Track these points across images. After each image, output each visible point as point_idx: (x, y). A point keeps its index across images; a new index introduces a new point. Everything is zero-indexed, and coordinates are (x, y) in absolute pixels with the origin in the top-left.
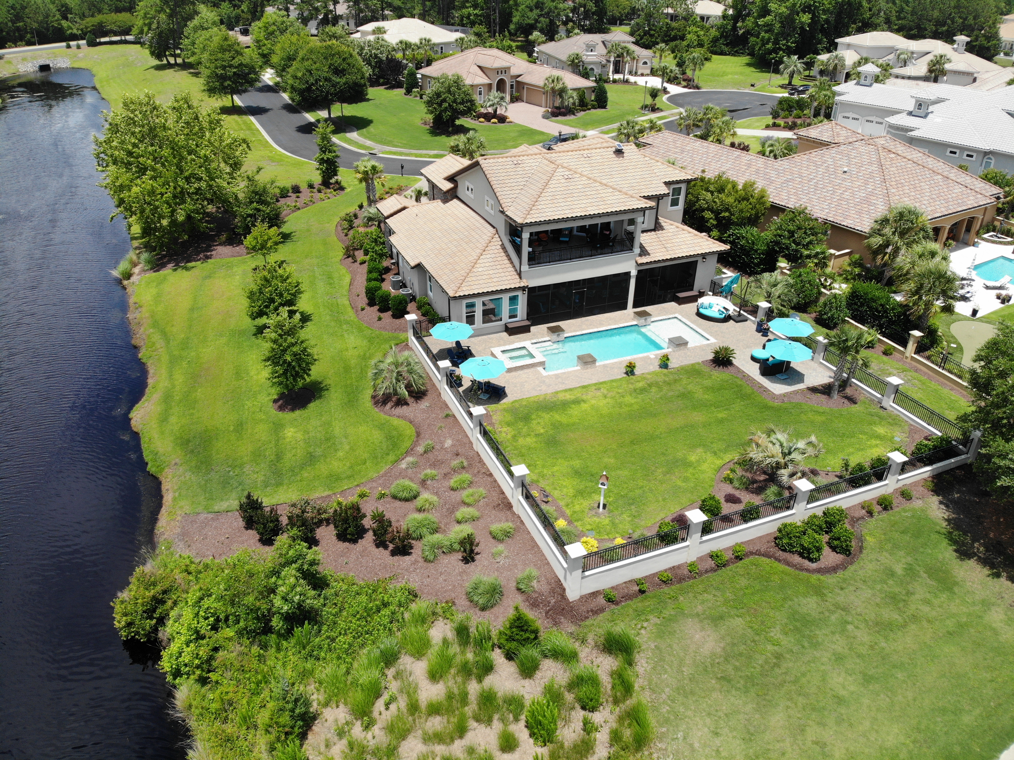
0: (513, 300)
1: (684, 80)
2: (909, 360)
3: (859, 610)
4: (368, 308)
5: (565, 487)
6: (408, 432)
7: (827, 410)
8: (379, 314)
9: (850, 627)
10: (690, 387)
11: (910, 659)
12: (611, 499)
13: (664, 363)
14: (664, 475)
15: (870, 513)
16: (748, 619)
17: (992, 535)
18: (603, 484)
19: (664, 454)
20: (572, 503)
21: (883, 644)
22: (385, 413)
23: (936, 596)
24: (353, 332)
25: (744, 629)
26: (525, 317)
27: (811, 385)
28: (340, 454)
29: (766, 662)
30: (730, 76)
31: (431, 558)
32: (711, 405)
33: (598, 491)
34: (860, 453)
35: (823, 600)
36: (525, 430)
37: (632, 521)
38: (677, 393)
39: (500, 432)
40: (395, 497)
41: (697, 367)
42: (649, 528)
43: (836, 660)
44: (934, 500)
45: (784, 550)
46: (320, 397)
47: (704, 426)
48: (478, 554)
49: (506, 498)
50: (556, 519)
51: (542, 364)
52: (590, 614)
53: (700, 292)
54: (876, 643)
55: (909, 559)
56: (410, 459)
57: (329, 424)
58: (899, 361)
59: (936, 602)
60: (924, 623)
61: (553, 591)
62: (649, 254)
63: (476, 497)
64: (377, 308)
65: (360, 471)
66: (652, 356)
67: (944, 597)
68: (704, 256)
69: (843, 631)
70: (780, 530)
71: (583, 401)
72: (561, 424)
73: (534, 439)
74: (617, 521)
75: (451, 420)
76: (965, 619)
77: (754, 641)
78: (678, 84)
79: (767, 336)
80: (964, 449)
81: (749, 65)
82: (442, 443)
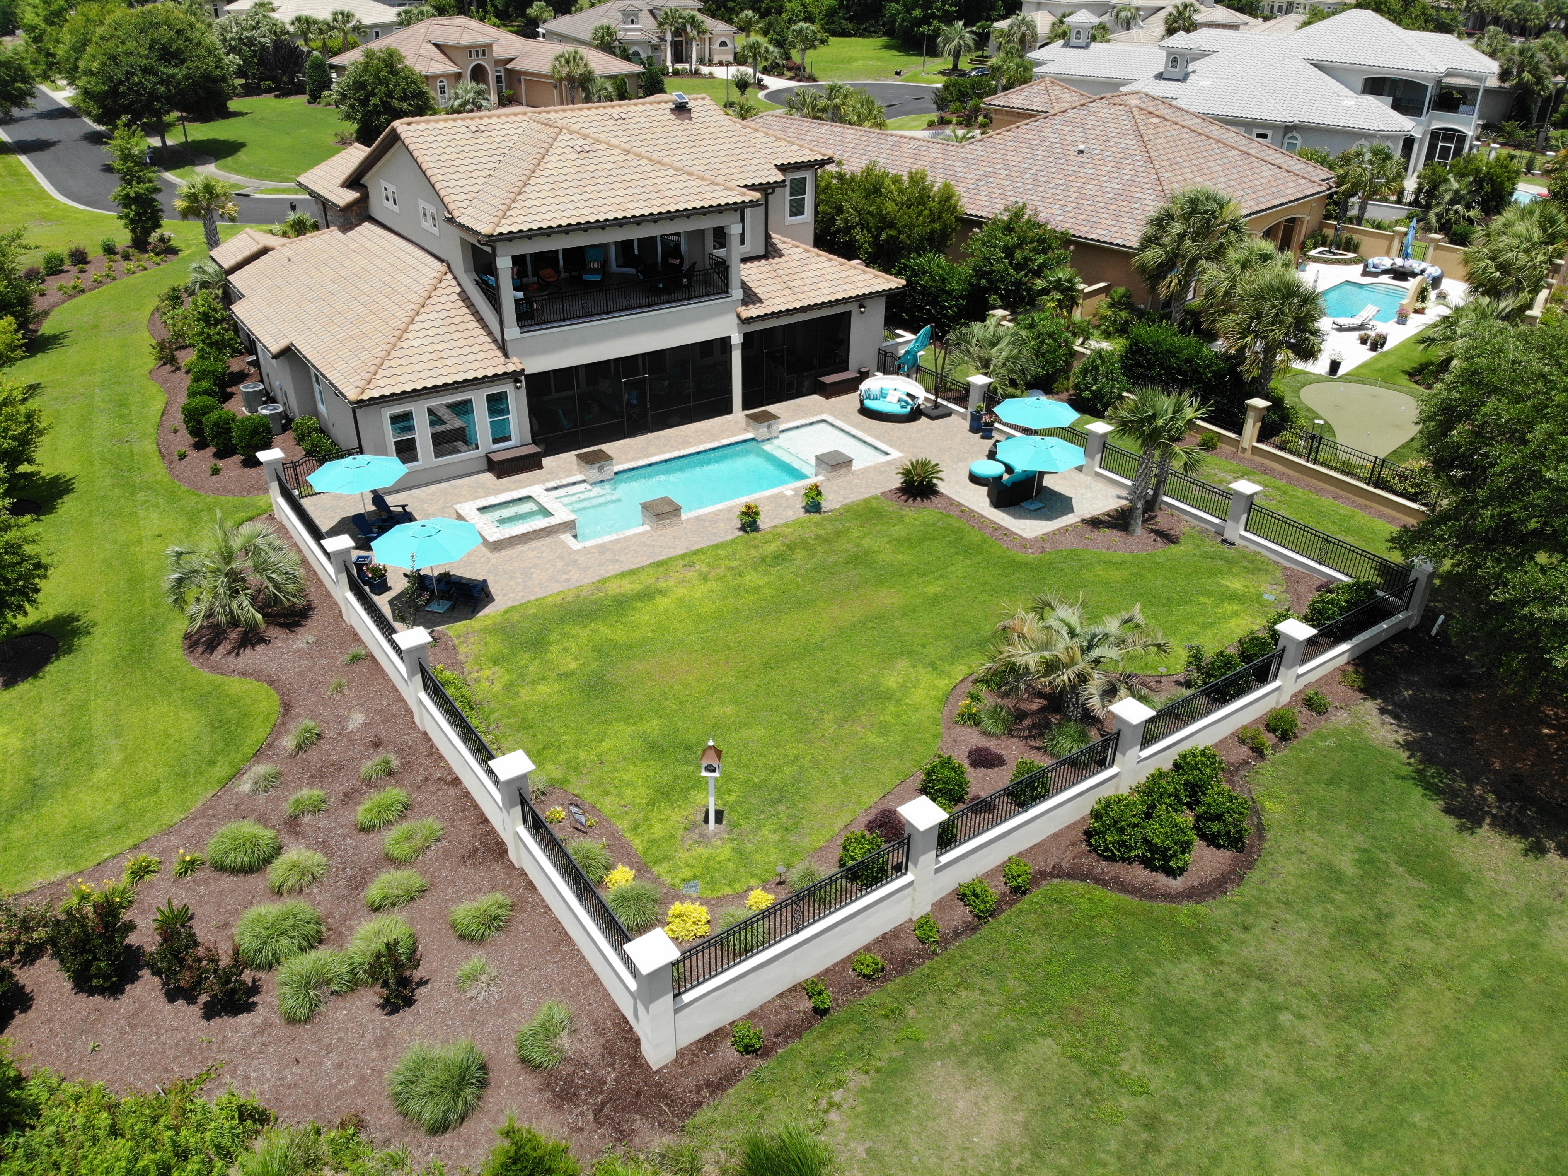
0: (497, 404)
1: (790, 69)
2: (1248, 455)
3: (1293, 973)
4: (193, 454)
5: (629, 784)
6: (264, 706)
7: (1128, 557)
8: (214, 461)
9: (1285, 1018)
10: (867, 542)
11: (1427, 1072)
12: (733, 797)
13: (813, 506)
14: (840, 726)
15: (1258, 751)
16: (1066, 1037)
17: (1497, 766)
18: (710, 768)
19: (833, 681)
20: (647, 819)
21: (1364, 1048)
22: (213, 669)
23: (1436, 914)
24: (157, 505)
25: (1062, 1066)
26: (529, 438)
27: (1087, 516)
28: (101, 775)
29: (1128, 1144)
30: (860, 62)
31: (303, 1012)
32: (911, 572)
33: (700, 784)
34: (1210, 632)
35: (1214, 963)
36: (534, 669)
37: (782, 840)
38: (844, 555)
39: (477, 680)
40: (219, 867)
41: (874, 504)
42: (819, 853)
43: (1276, 1107)
44: (1369, 709)
45: (1112, 859)
46: (70, 650)
47: (904, 614)
48: (422, 983)
49: (492, 832)
50: (608, 868)
51: (569, 526)
52: (705, 1093)
53: (860, 372)
54: (1348, 1048)
55: (1360, 839)
56: (261, 769)
57: (82, 707)
58: (1232, 457)
59: (1439, 926)
60: (1431, 979)
61: (610, 1050)
62: (760, 301)
63: (418, 840)
64: (212, 450)
65: (143, 812)
66: (790, 493)
67: (1451, 910)
68: (861, 300)
69: (1273, 1029)
70: (1096, 815)
71: (661, 592)
72: (615, 645)
73: (556, 687)
74: (750, 847)
75: (363, 667)
76: (1506, 957)
77: (1089, 1093)
78: (780, 75)
79: (991, 437)
80: (1397, 602)
81: (886, 47)
82: (341, 721)
